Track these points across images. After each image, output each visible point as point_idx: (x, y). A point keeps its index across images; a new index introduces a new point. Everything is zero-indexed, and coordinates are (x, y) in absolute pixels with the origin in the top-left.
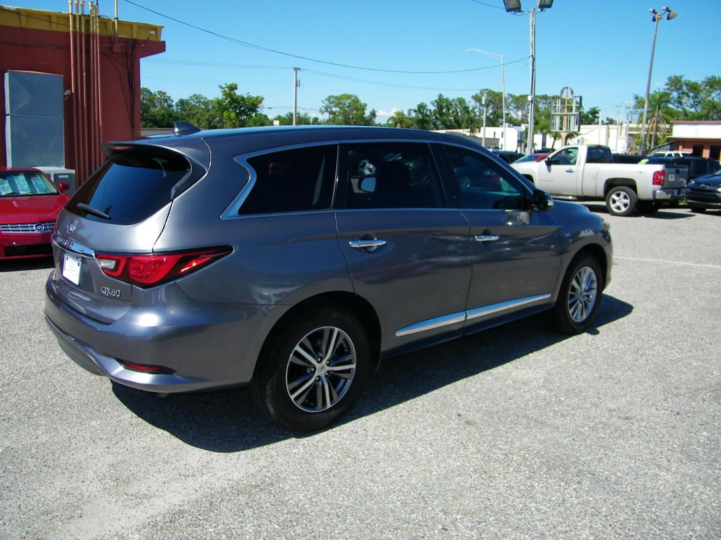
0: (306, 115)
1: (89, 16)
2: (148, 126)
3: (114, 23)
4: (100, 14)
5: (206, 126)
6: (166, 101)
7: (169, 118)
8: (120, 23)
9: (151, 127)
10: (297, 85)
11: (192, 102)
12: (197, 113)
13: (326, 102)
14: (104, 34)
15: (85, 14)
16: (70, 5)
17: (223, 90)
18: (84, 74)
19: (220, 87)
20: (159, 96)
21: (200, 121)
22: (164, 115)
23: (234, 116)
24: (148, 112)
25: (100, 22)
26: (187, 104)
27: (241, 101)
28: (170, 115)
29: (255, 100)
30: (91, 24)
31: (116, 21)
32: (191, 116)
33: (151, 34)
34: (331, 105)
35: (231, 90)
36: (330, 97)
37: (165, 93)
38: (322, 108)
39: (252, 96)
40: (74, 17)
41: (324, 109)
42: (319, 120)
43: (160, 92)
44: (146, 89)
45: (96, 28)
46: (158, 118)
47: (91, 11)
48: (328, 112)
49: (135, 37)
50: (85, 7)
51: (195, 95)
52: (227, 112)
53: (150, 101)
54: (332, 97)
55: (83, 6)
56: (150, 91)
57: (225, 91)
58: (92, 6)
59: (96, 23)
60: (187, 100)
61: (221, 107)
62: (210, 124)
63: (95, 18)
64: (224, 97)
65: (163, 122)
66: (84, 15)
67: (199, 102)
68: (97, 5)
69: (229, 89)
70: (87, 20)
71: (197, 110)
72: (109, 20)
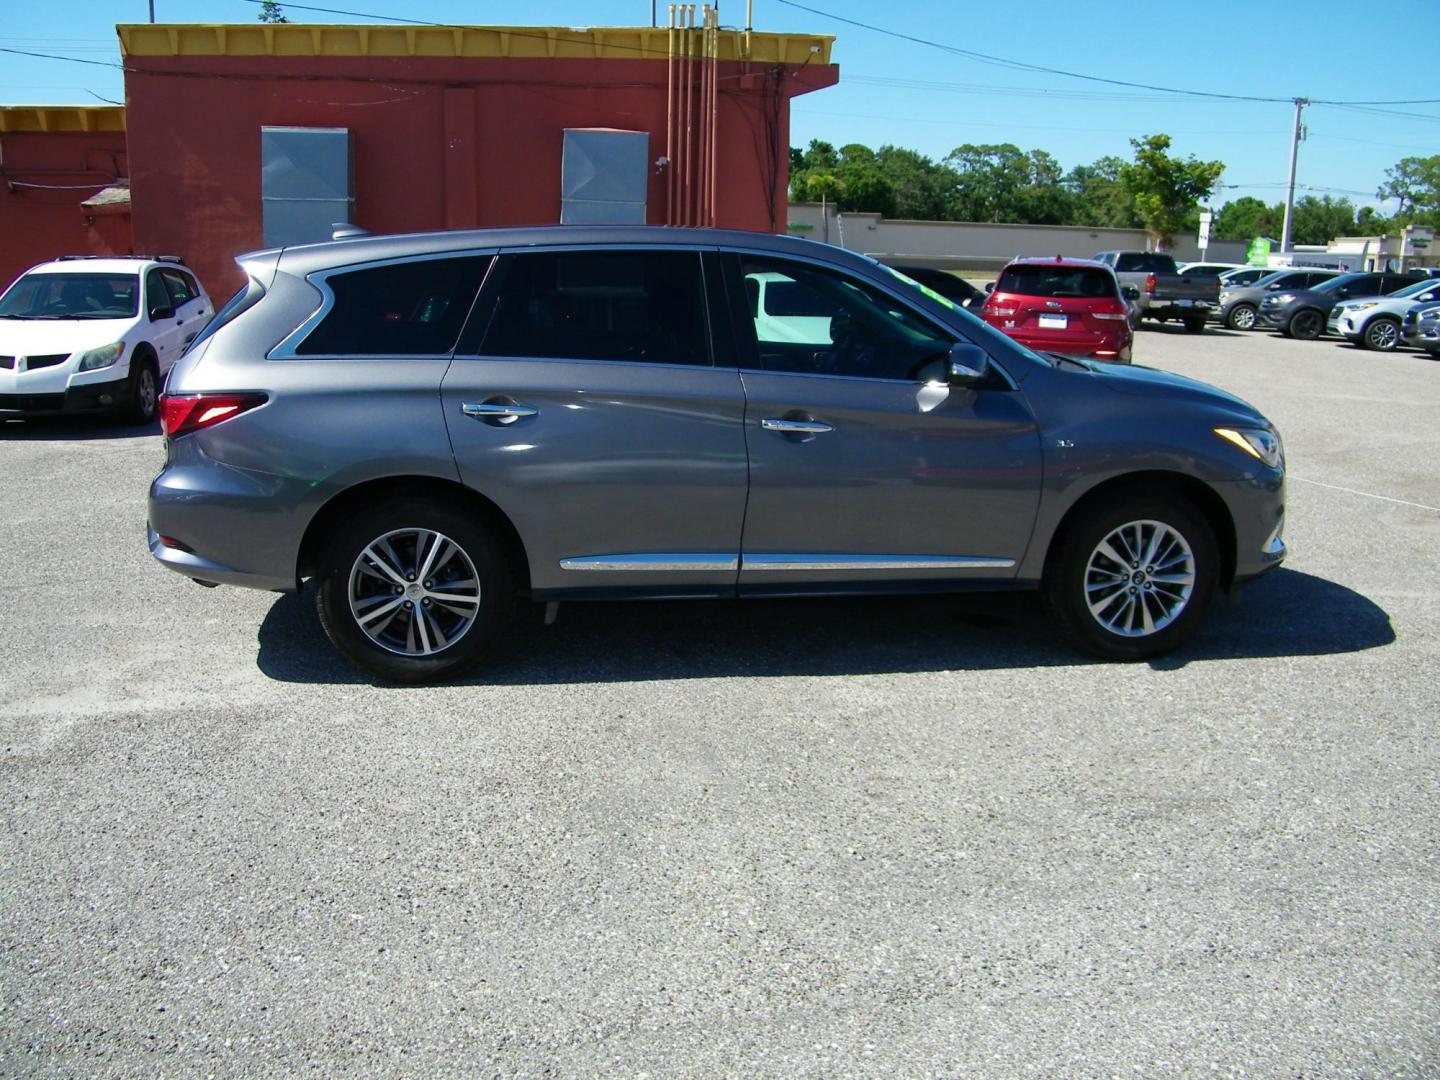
0: (1344, 201)
1: (701, 29)
2: (1009, 219)
3: (744, 38)
4: (720, 24)
5: (1124, 222)
6: (1047, 169)
7: (1052, 205)
8: (755, 37)
9: (1013, 221)
10: (1298, 137)
11: (1101, 172)
12: (1108, 196)
13: (1396, 174)
14: (727, 57)
15: (695, 26)
16: (671, 14)
17: (1139, 149)
18: (689, 129)
19: (1133, 142)
20: (1034, 160)
21: (1113, 212)
22: (1043, 197)
23: (1158, 203)
24: (1010, 192)
25: (720, 38)
26: (1089, 177)
27: (1176, 172)
28: (1054, 199)
29: (1205, 170)
30: (705, 42)
31: (747, 33)
32: (1096, 201)
33: (812, 53)
34: (1407, 180)
35: (1156, 149)
36: (1406, 162)
37: (1047, 155)
38: (1383, 186)
39: (1199, 161)
40: (677, 32)
41: (1387, 190)
42: (1374, 214)
43: (1037, 153)
44: (1011, 146)
45: (711, 50)
46: (1030, 203)
47: (706, 21)
48: (1398, 196)
49: (782, 59)
50: (695, 14)
51: (1107, 159)
52: (1143, 194)
53: (1016, 170)
54: (1413, 160)
55: (691, 12)
56: (1018, 150)
57: (1143, 150)
58: (707, 11)
59: (713, 39)
60: (1091, 168)
61: (1132, 184)
62: (1133, 218)
63: (711, 32)
64: (1138, 163)
65: (1039, 211)
66: (693, 29)
67: (1115, 172)
68: (716, 8)
69: (1152, 148)
70: (698, 35)
71: (1108, 190)
72: (735, 33)
